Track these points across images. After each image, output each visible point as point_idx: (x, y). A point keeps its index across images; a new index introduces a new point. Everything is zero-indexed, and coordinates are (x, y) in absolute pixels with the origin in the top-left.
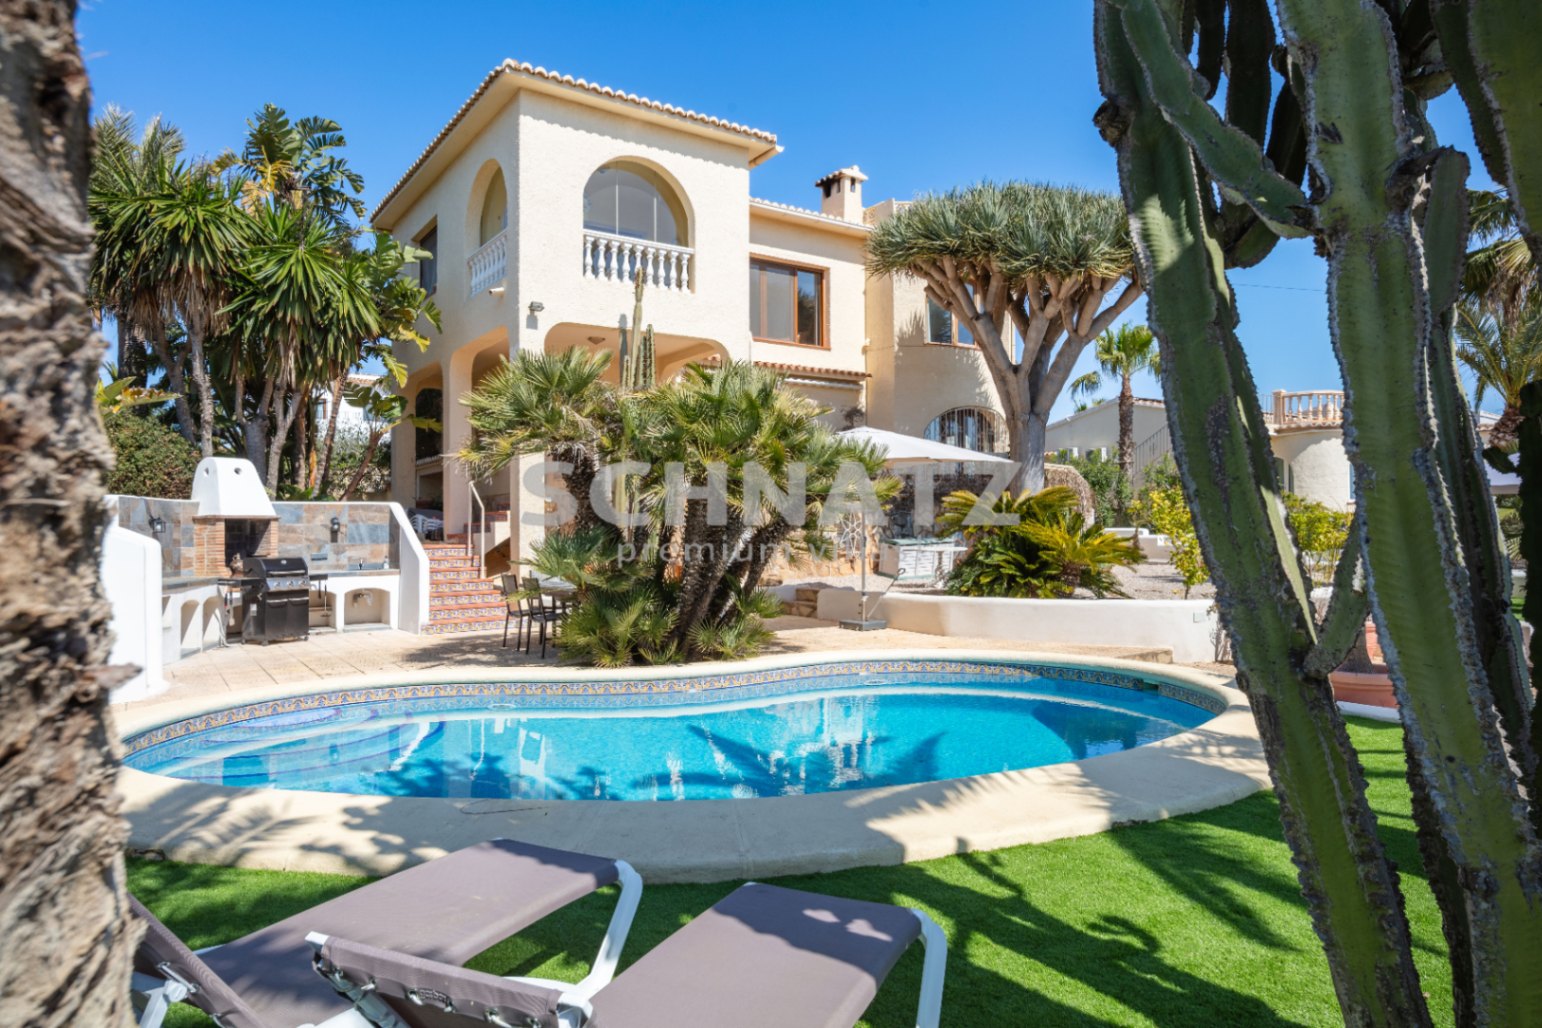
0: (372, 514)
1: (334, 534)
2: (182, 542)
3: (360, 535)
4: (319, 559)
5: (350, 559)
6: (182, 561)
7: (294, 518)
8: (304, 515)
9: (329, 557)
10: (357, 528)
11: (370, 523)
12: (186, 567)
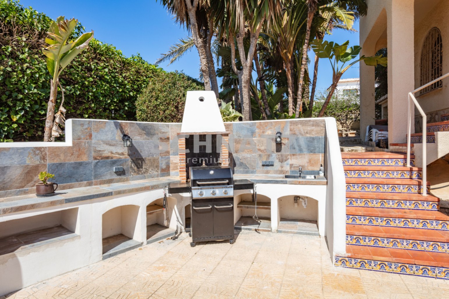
0: (309, 128)
1: (279, 146)
2: (171, 152)
3: (299, 146)
4: (267, 165)
5: (291, 165)
6: (171, 166)
7: (250, 134)
8: (257, 130)
9: (275, 164)
10: (297, 139)
11: (308, 135)
12: (174, 169)
